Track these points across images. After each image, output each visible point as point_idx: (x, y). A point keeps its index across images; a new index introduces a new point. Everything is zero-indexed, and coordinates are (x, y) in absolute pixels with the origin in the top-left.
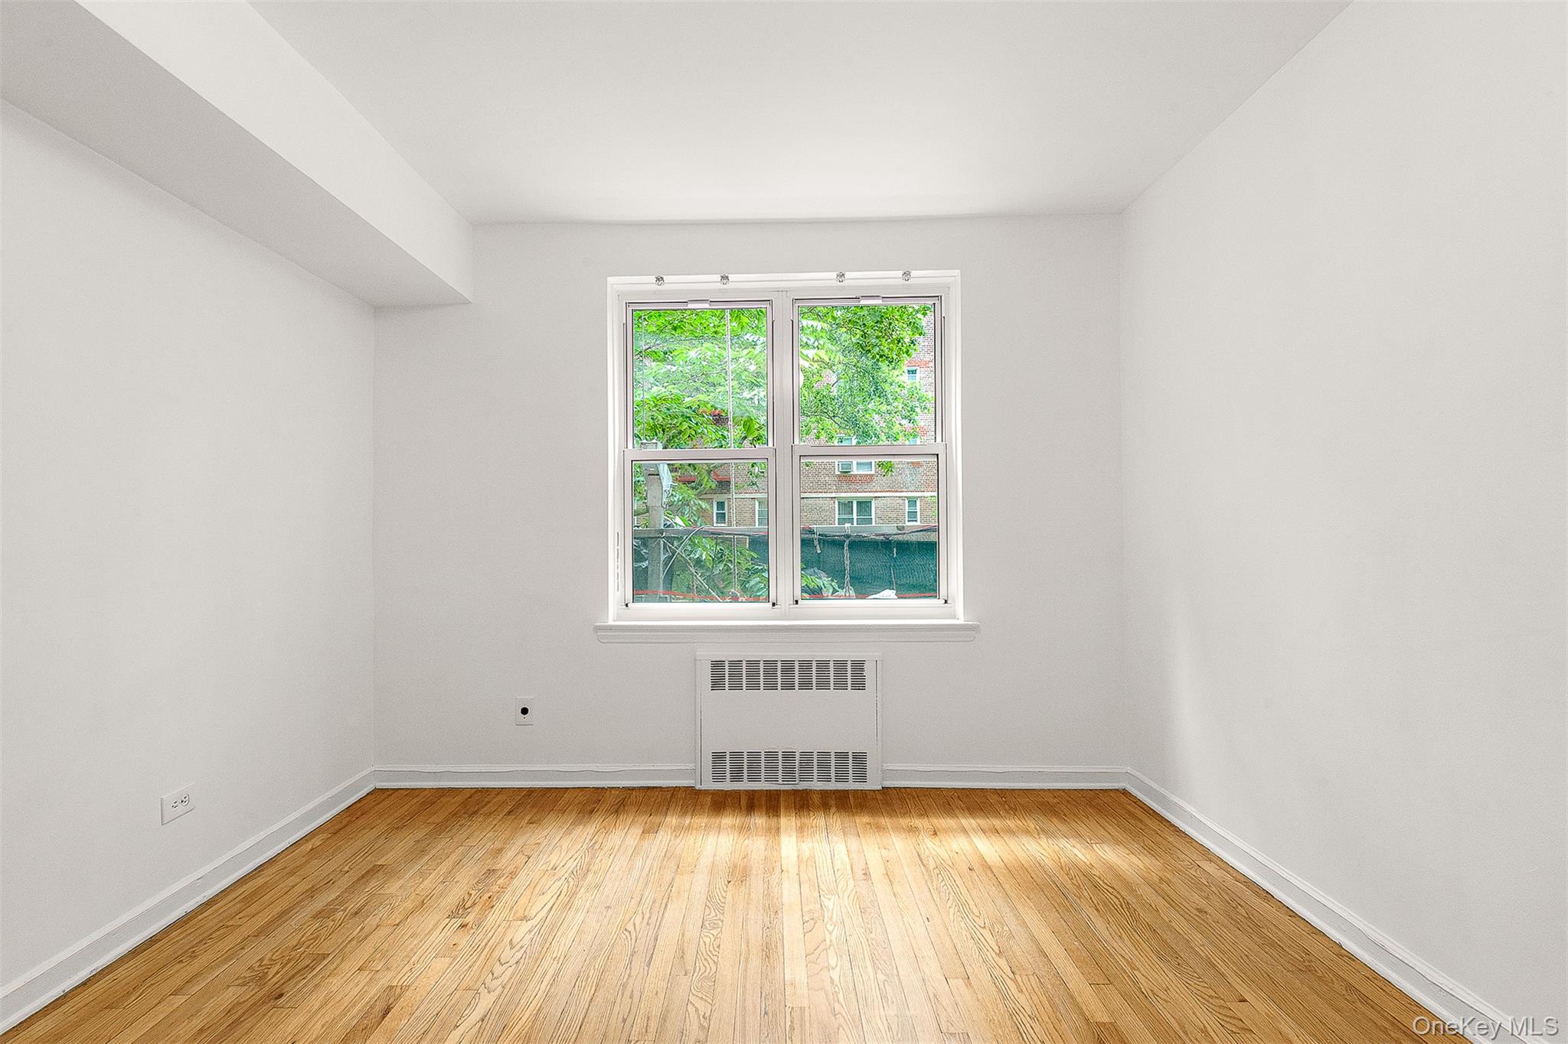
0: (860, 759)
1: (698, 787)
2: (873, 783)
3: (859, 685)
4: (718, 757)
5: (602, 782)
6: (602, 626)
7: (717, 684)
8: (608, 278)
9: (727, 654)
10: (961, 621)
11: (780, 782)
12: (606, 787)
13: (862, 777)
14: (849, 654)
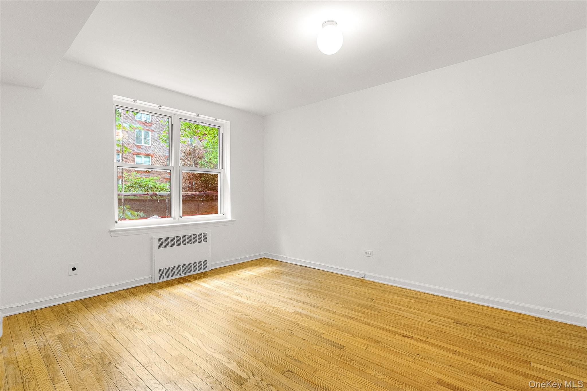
0: (205, 262)
1: (154, 282)
2: (209, 269)
3: (205, 240)
4: (161, 271)
5: (113, 290)
6: (113, 230)
7: (160, 246)
8: (114, 95)
9: (164, 236)
10: (230, 219)
11: (182, 274)
12: (115, 291)
13: (205, 268)
14: (202, 232)
